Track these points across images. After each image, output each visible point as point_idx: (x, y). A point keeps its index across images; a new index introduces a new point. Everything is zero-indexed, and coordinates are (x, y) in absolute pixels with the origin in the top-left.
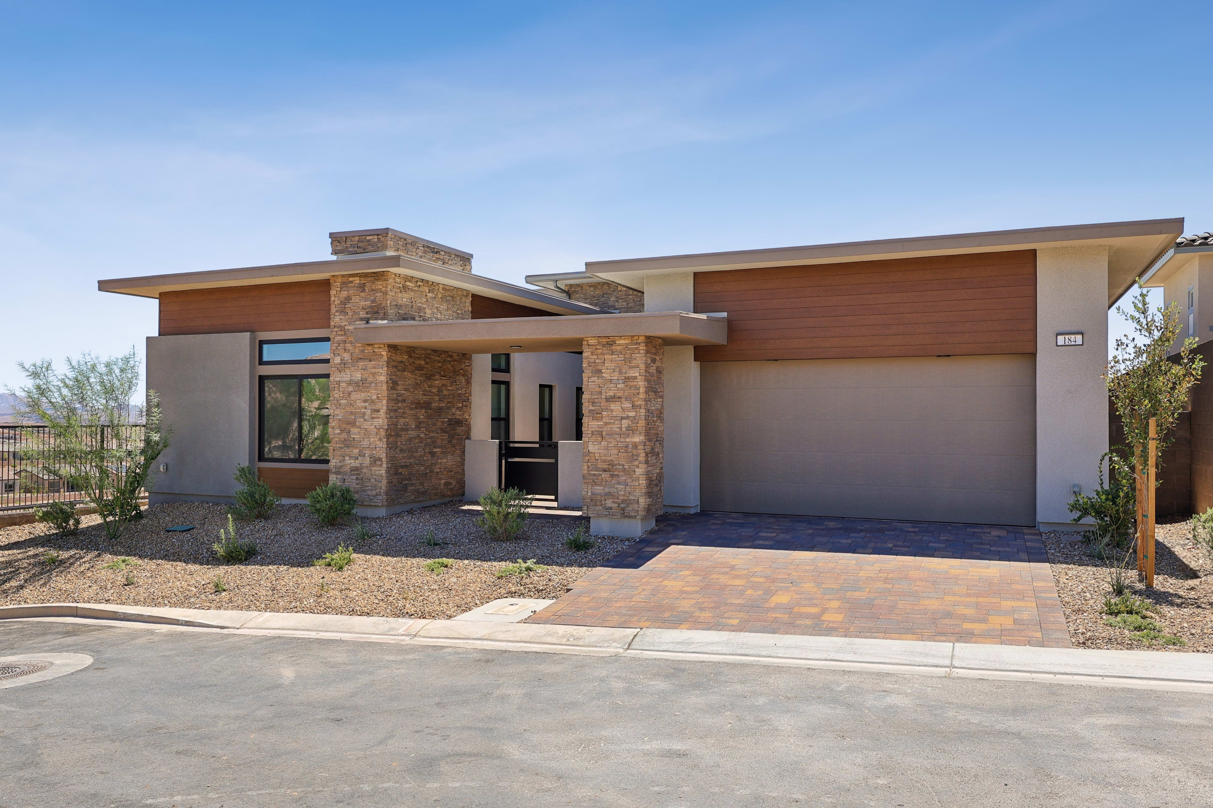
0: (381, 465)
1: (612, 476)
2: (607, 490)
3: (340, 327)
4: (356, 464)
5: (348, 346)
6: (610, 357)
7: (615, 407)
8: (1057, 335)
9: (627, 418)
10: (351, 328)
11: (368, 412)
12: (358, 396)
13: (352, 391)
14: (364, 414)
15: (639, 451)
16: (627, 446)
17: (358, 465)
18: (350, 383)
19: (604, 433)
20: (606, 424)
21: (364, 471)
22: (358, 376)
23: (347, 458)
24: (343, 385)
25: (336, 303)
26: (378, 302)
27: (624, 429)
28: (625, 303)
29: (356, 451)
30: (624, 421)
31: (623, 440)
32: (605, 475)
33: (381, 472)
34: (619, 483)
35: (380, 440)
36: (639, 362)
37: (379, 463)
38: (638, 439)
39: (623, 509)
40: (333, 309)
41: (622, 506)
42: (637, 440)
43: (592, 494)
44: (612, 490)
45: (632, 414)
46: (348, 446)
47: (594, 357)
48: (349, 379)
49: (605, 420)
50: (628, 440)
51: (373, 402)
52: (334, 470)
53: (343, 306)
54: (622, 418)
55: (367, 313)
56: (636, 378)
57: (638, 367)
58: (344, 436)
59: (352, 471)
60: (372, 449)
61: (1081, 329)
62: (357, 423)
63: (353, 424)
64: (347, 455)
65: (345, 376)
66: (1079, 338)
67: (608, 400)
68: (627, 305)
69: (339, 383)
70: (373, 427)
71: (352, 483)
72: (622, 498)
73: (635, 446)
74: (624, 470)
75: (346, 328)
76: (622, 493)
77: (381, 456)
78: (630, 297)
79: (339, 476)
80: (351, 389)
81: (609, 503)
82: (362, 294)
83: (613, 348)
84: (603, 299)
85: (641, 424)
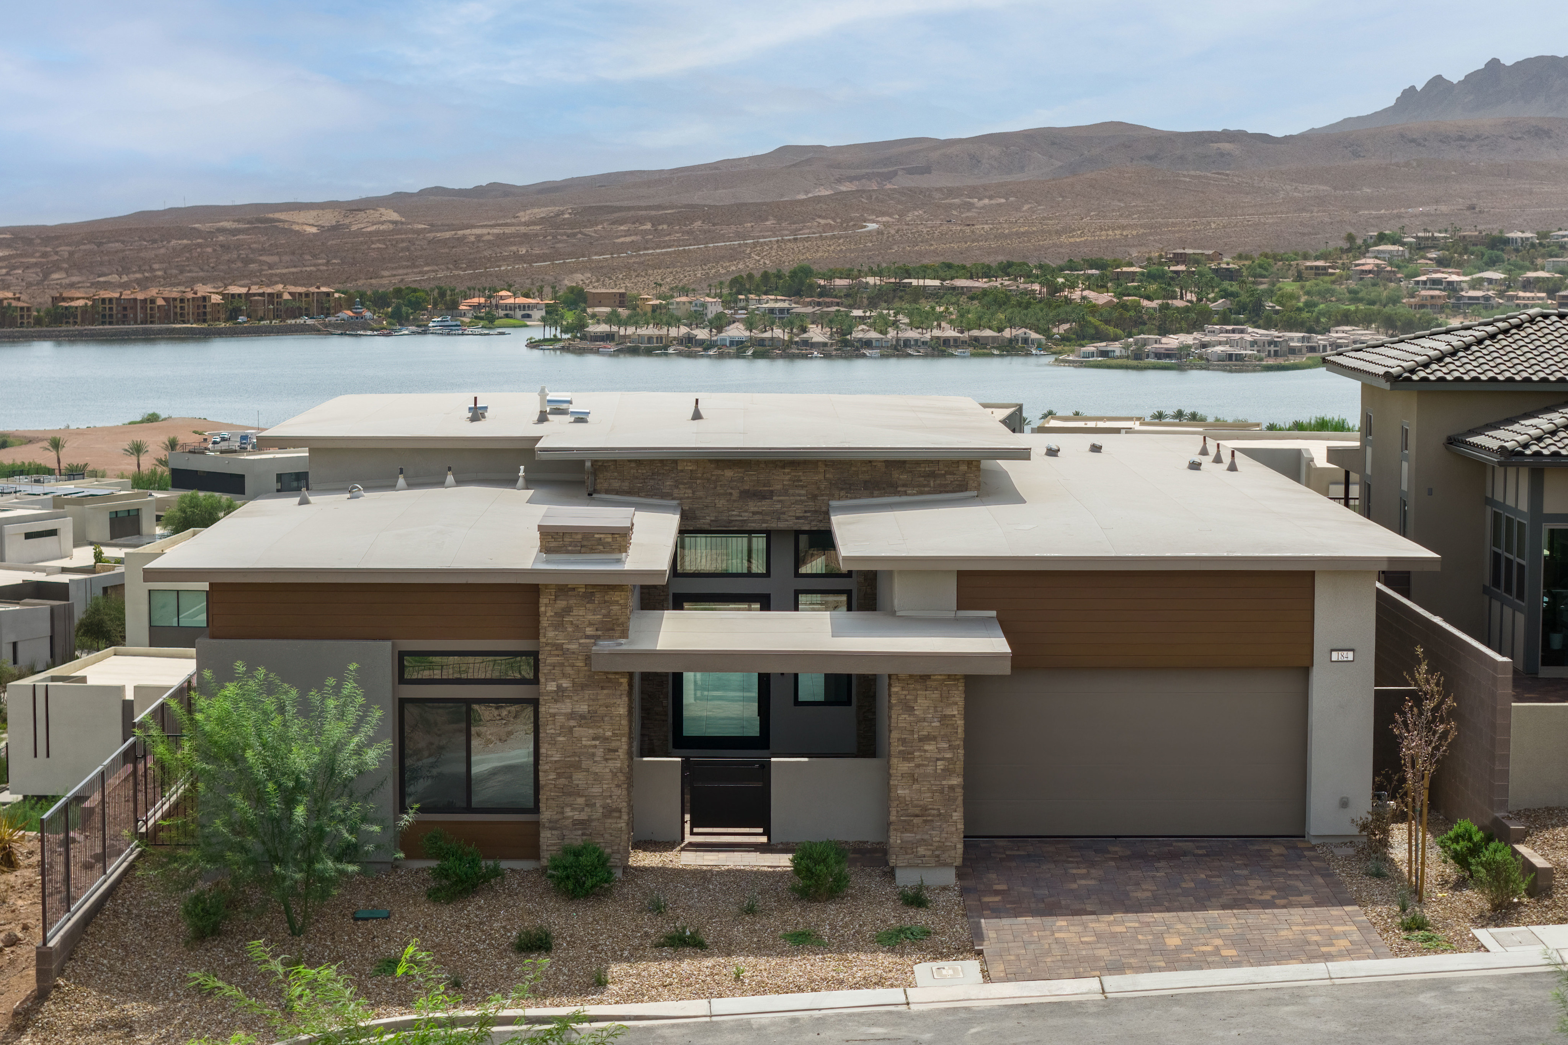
0: (620, 818)
1: (925, 821)
2: (918, 837)
3: (554, 645)
4: (583, 816)
5: (568, 670)
6: (924, 693)
7: (930, 747)
8: (1332, 650)
9: (943, 759)
10: (573, 647)
11: (600, 752)
12: (585, 734)
13: (574, 727)
14: (593, 755)
15: (956, 795)
16: (943, 789)
17: (585, 818)
18: (571, 716)
19: (916, 776)
20: (918, 766)
21: (594, 824)
22: (583, 708)
23: (568, 810)
24: (561, 719)
25: (548, 614)
26: (615, 617)
27: (939, 771)
28: (690, 491)
29: (581, 801)
30: (939, 763)
31: (938, 783)
32: (916, 820)
33: (619, 826)
34: (933, 829)
35: (618, 786)
36: (958, 699)
37: (616, 814)
38: (956, 781)
39: (938, 856)
40: (544, 622)
41: (937, 853)
42: (955, 782)
43: (902, 842)
44: (926, 837)
45: (949, 755)
46: (570, 794)
47: (904, 692)
48: (570, 711)
49: (918, 761)
50: (944, 782)
51: (606, 739)
52: (547, 825)
53: (560, 619)
54: (938, 759)
55: (597, 630)
56: (954, 716)
57: (956, 704)
58: (563, 781)
59: (574, 825)
60: (605, 798)
61: (1352, 647)
62: (583, 766)
63: (577, 766)
64: (567, 805)
65: (566, 707)
66: (1350, 656)
67: (920, 740)
68: (693, 493)
69: (554, 715)
70: (607, 770)
71: (576, 839)
72: (936, 844)
73: (952, 788)
74: (940, 815)
75: (565, 646)
76: (938, 839)
77: (621, 806)
79: (553, 832)
80: (572, 723)
81: (921, 850)
82: (588, 606)
83: (928, 683)
84: (652, 482)
85: (959, 766)
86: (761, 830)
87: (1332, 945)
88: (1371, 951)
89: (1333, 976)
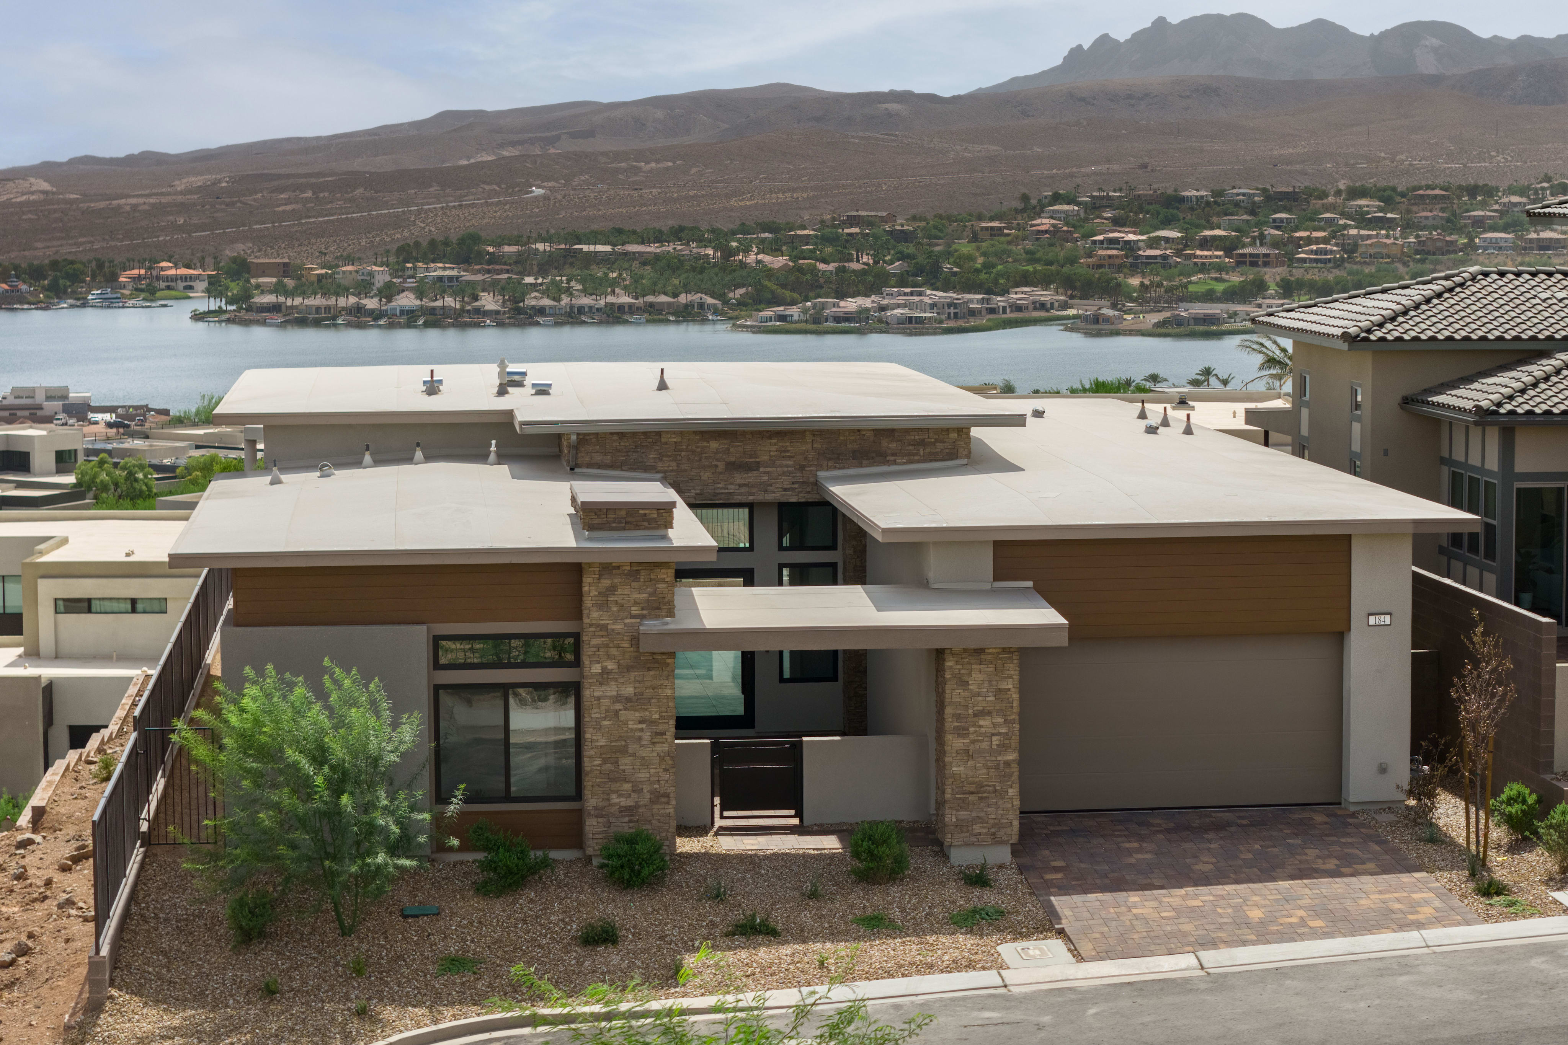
0: (668, 803)
1: (981, 798)
2: (974, 814)
3: (598, 626)
4: (630, 803)
5: (614, 651)
6: (978, 667)
7: (985, 722)
8: (1369, 614)
9: (999, 734)
10: (618, 627)
11: (647, 736)
12: (631, 718)
13: (620, 710)
14: (640, 739)
15: (1012, 770)
16: (998, 765)
17: (633, 804)
18: (617, 699)
19: (971, 752)
20: (973, 742)
21: (640, 810)
22: (629, 690)
23: (614, 796)
24: (605, 702)
25: (591, 594)
26: (661, 596)
27: (994, 747)
28: (674, 464)
29: (627, 786)
30: (994, 738)
31: (993, 759)
32: (972, 798)
33: (667, 811)
34: (989, 806)
35: (666, 770)
36: (1012, 672)
37: (664, 800)
38: (1012, 756)
39: (994, 834)
40: (588, 602)
41: (993, 830)
42: (1011, 758)
43: (957, 820)
44: (982, 814)
45: (1004, 730)
46: (614, 780)
47: (959, 667)
48: (615, 694)
49: (973, 737)
50: (1000, 758)
51: (653, 722)
52: (592, 812)
53: (604, 599)
54: (993, 735)
55: (643, 609)
56: (1009, 690)
57: (1011, 677)
58: (608, 767)
59: (621, 812)
60: (653, 783)
61: (1389, 611)
62: (630, 751)
63: (624, 751)
64: (613, 792)
65: (611, 690)
66: (1387, 619)
67: (975, 715)
68: (678, 466)
69: (598, 699)
70: (655, 754)
71: (624, 827)
72: (992, 822)
73: (1007, 764)
74: (995, 791)
75: (609, 627)
76: (993, 816)
77: (669, 791)
78: (683, 454)
79: (600, 820)
80: (618, 706)
81: (977, 828)
82: (633, 584)
83: (982, 656)
84: (635, 456)
85: (1015, 741)
86: (792, 812)
87: (1417, 913)
88: (1459, 918)
89: (1430, 944)
